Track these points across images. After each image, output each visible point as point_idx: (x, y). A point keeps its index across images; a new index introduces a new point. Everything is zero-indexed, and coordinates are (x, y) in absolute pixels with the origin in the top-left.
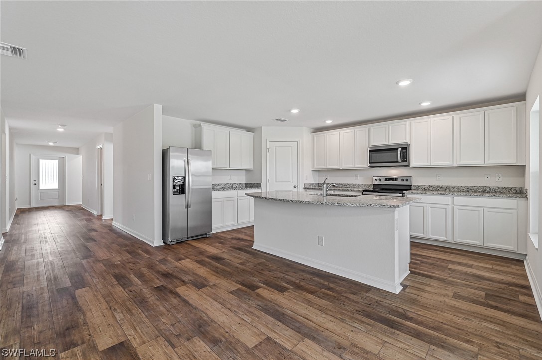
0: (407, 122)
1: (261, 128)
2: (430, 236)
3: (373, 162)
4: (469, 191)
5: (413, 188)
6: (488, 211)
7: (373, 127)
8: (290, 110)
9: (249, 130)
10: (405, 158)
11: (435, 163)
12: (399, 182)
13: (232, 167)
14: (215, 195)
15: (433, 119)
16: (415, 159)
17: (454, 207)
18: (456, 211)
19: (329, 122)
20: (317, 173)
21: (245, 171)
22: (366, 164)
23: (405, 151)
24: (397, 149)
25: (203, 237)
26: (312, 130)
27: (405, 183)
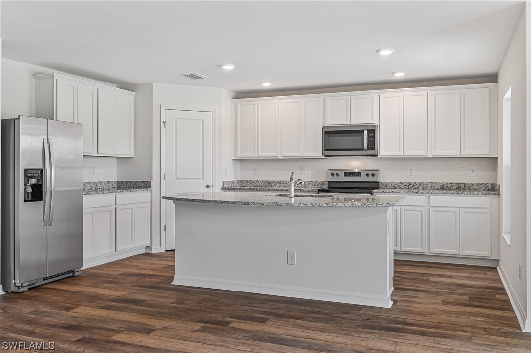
0: (374, 94)
1: (152, 84)
2: (404, 248)
3: (330, 148)
4: (444, 188)
5: (380, 186)
6: (465, 212)
7: (330, 97)
8: (220, 66)
9: (125, 86)
10: (372, 145)
11: (409, 153)
12: (363, 178)
13: (102, 152)
14: (89, 201)
15: (405, 94)
16: (386, 146)
17: (430, 209)
18: (433, 213)
19: (266, 85)
20: (238, 164)
21: (115, 160)
22: (318, 152)
23: (372, 135)
24: (362, 132)
25: (70, 276)
26: (233, 94)
27: (370, 179)
